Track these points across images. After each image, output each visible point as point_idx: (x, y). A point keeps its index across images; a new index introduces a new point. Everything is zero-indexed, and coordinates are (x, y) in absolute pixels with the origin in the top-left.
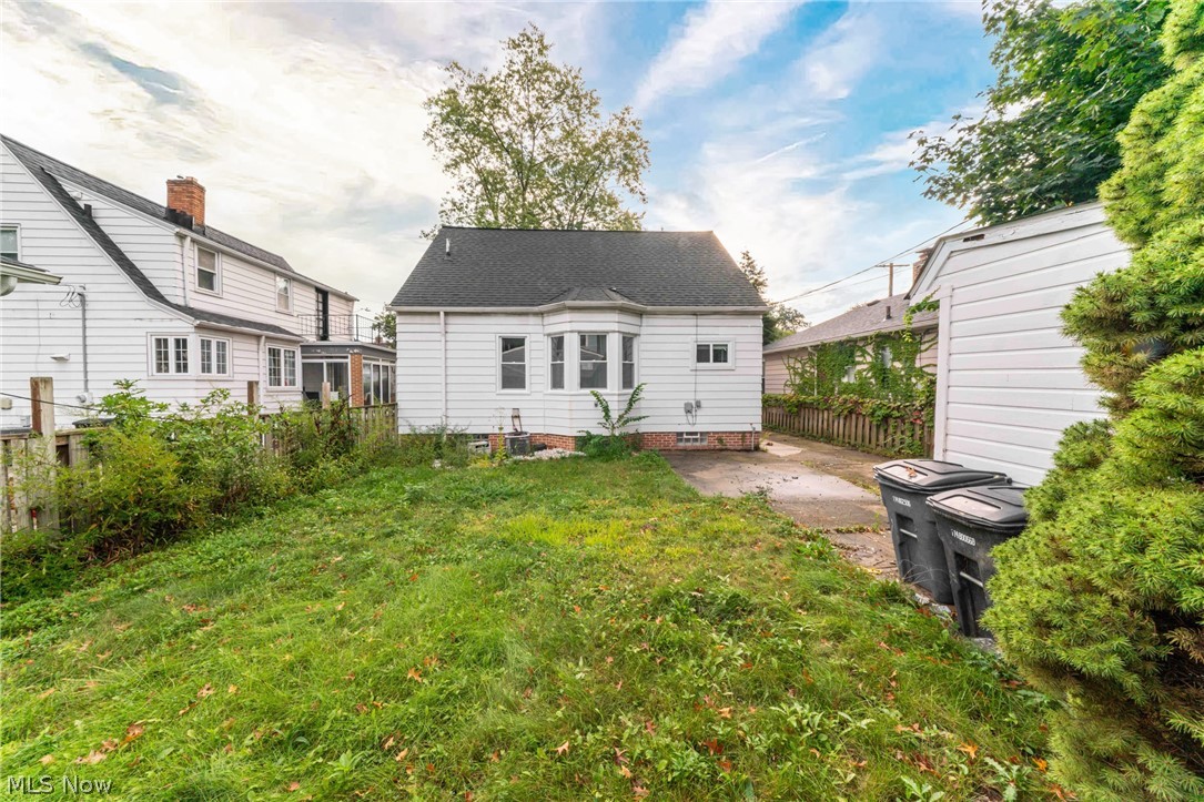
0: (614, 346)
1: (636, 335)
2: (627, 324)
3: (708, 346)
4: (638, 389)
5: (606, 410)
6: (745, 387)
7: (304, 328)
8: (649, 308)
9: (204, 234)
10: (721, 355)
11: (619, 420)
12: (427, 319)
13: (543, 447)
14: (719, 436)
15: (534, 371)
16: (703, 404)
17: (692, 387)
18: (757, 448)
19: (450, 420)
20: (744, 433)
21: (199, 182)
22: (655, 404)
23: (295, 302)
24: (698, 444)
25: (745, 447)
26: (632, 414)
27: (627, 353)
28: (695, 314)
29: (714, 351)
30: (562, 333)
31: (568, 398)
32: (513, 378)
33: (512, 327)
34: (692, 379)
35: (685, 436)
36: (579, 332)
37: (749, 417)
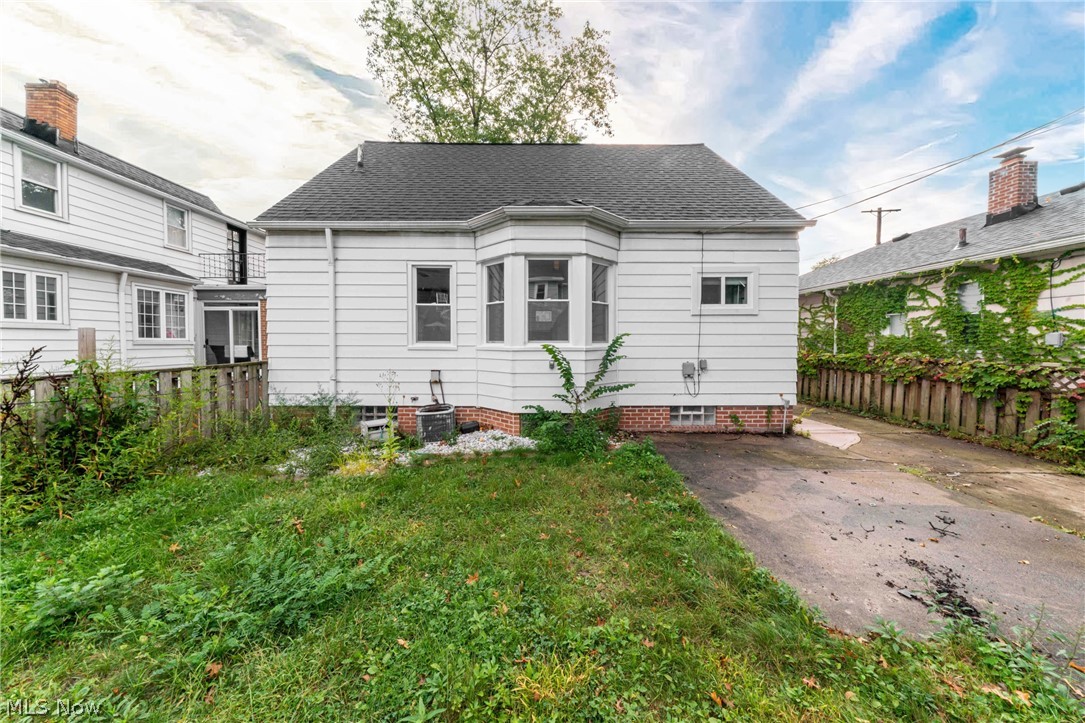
0: (579, 276)
1: (612, 263)
2: (599, 244)
3: (719, 279)
4: (616, 341)
5: (567, 374)
6: (773, 341)
7: (207, 269)
8: (632, 222)
9: (75, 153)
10: (737, 292)
11: (587, 388)
12: (308, 241)
13: (475, 428)
14: (734, 413)
15: (462, 316)
16: (710, 365)
17: (694, 340)
18: (789, 431)
19: (341, 387)
20: (770, 408)
21: (69, 89)
22: (639, 365)
23: (195, 238)
24: (701, 423)
25: (770, 429)
26: (606, 381)
27: (598, 290)
28: (700, 232)
29: (727, 287)
30: (502, 257)
31: (509, 356)
32: (433, 327)
33: (431, 252)
34: (695, 329)
35: (682, 412)
36: (526, 255)
37: (777, 385)
